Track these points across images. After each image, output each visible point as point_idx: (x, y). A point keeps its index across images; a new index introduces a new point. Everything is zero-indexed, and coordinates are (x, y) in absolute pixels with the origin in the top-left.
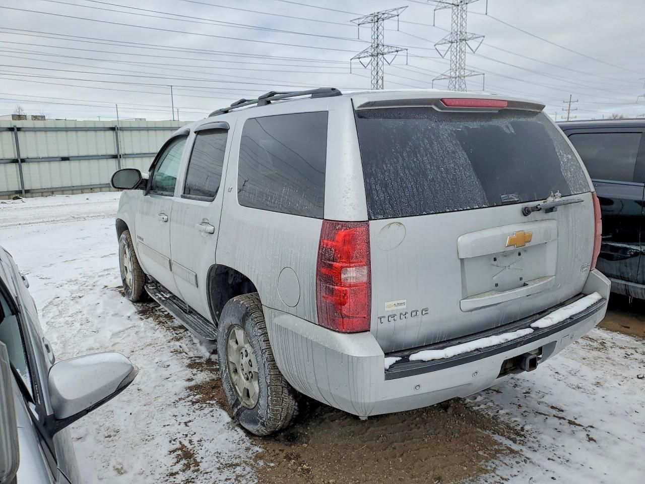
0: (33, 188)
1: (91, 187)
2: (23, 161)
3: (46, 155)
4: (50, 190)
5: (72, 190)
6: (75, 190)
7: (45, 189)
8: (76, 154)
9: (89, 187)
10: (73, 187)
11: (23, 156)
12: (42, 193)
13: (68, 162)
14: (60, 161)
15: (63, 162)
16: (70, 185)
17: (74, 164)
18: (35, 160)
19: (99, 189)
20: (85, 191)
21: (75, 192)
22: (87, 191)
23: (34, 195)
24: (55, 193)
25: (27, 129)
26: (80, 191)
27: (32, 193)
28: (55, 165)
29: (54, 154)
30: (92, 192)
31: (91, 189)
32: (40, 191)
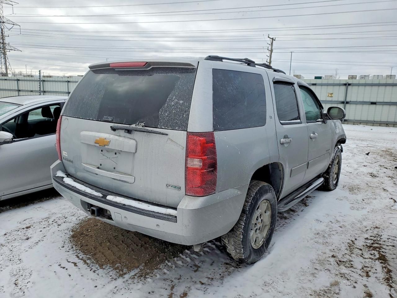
0: (350, 119)
1: (387, 123)
2: (347, 103)
3: (362, 100)
4: (359, 121)
5: (373, 123)
6: (375, 123)
7: (356, 120)
8: (382, 101)
9: (385, 123)
10: (375, 121)
11: (348, 100)
12: (354, 122)
13: (375, 105)
14: (370, 104)
15: (372, 105)
16: (373, 120)
17: (378, 107)
18: (355, 103)
19: (393, 125)
20: (382, 125)
21: (375, 124)
22: (384, 125)
23: (349, 123)
24: (362, 123)
25: (355, 85)
26: (379, 125)
27: (348, 122)
28: (366, 107)
29: (367, 100)
30: (386, 126)
31: (387, 124)
32: (353, 121)
